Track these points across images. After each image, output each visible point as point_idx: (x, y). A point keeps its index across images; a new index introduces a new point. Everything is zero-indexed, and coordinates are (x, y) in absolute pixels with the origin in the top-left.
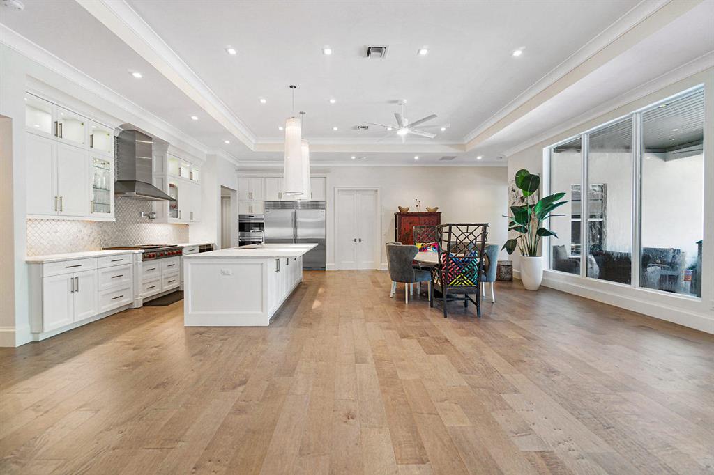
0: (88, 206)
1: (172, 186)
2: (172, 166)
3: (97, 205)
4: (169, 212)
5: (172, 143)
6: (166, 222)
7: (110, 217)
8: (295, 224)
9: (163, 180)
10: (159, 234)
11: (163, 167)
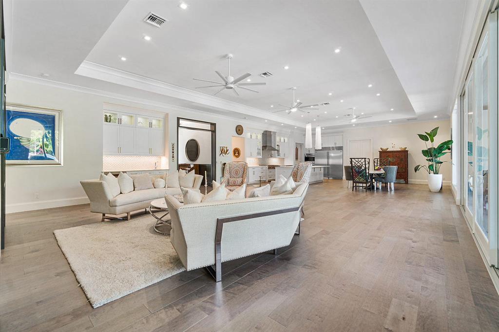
0: (256, 154)
1: (278, 145)
2: (278, 139)
3: (259, 154)
4: (276, 155)
5: (277, 131)
6: (275, 157)
7: (261, 157)
8: (328, 158)
9: (275, 144)
10: (274, 161)
11: (275, 140)
